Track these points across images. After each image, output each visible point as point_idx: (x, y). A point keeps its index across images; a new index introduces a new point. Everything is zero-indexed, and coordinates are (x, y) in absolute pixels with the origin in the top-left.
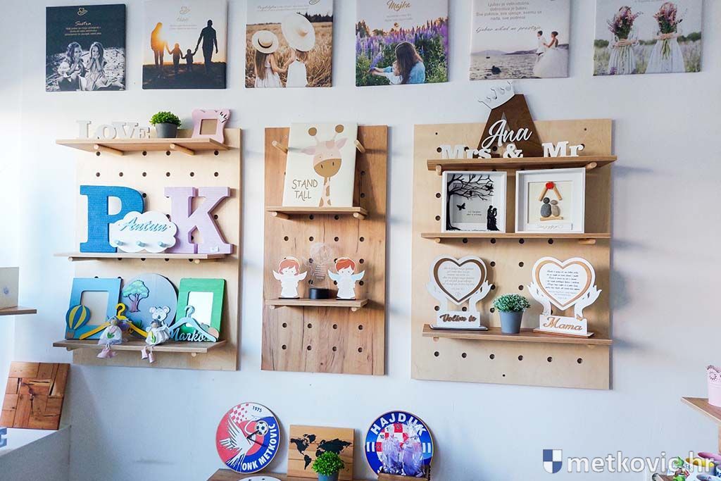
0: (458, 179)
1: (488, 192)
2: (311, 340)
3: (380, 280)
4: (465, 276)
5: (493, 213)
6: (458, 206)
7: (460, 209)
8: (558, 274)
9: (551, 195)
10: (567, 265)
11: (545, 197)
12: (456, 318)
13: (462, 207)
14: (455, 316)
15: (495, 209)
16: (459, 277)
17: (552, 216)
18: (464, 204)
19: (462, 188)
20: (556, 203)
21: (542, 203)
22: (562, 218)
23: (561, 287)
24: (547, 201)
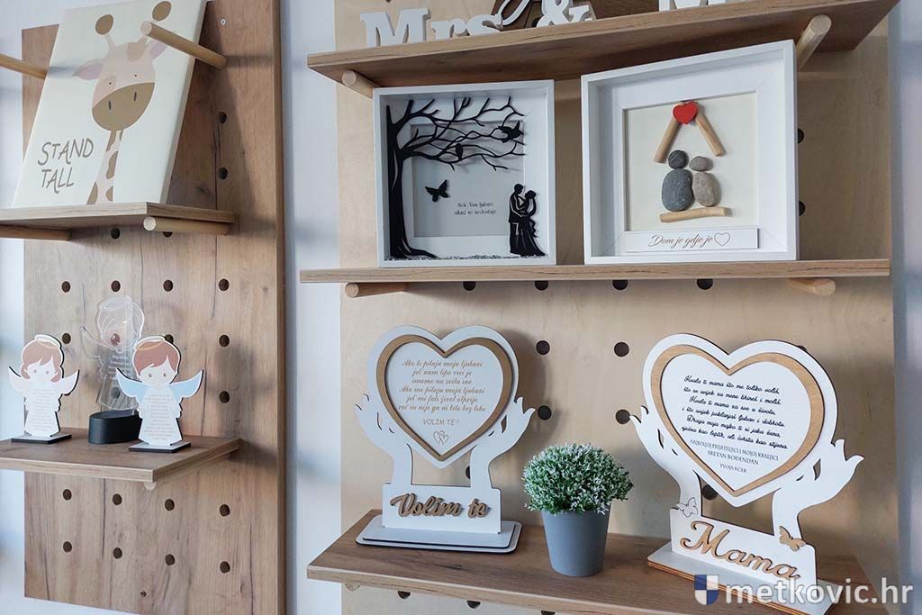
0: (421, 113)
1: (509, 146)
2: (121, 535)
3: (267, 389)
4: (461, 386)
5: (526, 204)
6: (430, 190)
7: (435, 199)
8: (717, 389)
9: (693, 141)
10: (744, 364)
11: (674, 149)
12: (436, 507)
13: (440, 192)
14: (432, 500)
15: (531, 195)
16: (445, 386)
17: (697, 205)
18: (445, 185)
19: (435, 138)
20: (706, 165)
21: (666, 169)
22: (728, 212)
23: (728, 432)
24: (680, 160)
